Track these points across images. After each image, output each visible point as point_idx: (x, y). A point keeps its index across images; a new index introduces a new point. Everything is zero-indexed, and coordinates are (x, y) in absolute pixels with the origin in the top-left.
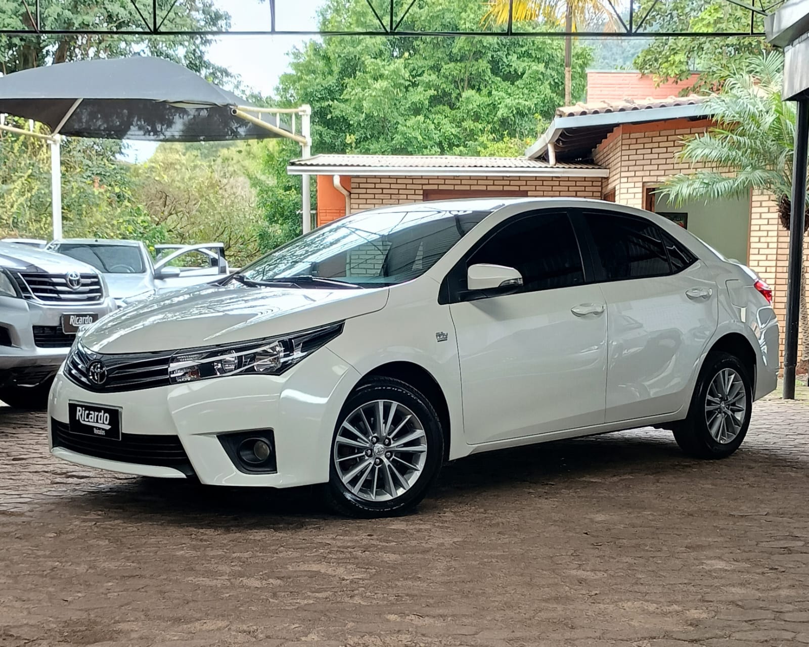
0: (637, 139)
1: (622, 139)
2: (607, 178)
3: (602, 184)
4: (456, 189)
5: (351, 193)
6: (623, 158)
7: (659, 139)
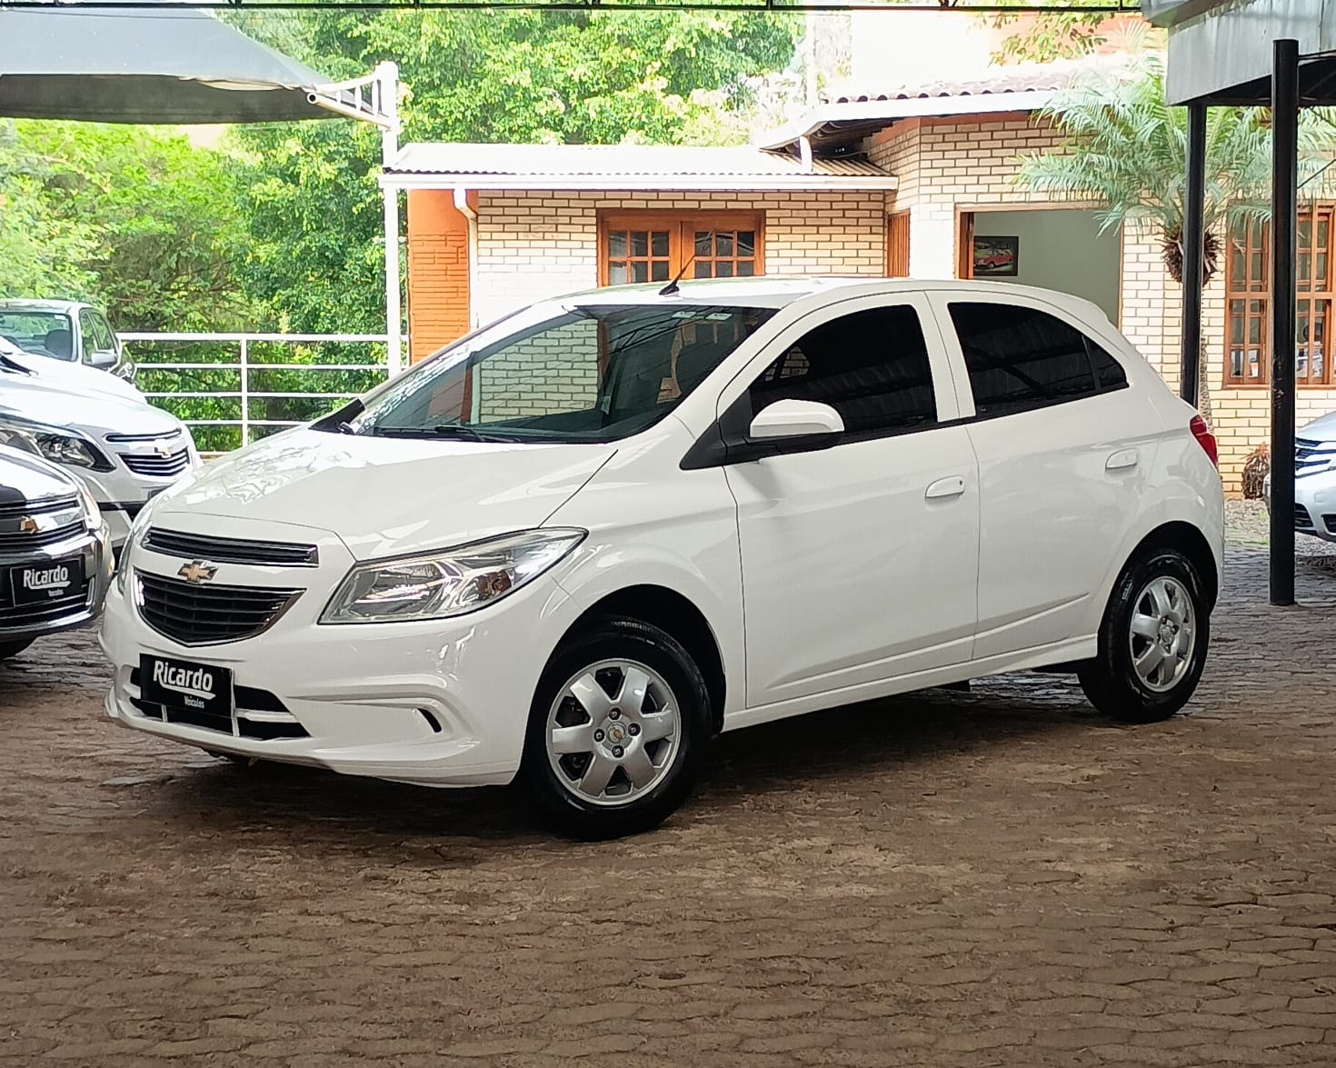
0: (944, 134)
1: (921, 135)
2: (895, 192)
3: (884, 199)
4: (650, 206)
5: (478, 215)
6: (923, 164)
7: (980, 136)
